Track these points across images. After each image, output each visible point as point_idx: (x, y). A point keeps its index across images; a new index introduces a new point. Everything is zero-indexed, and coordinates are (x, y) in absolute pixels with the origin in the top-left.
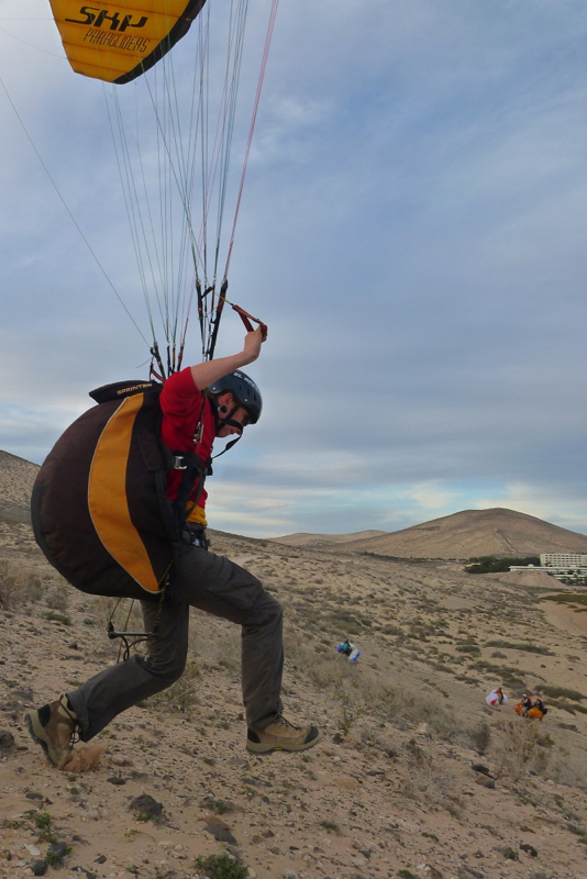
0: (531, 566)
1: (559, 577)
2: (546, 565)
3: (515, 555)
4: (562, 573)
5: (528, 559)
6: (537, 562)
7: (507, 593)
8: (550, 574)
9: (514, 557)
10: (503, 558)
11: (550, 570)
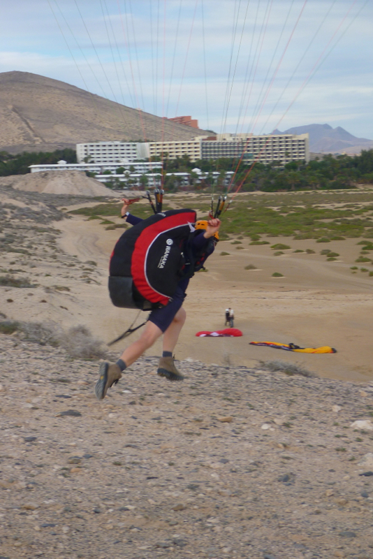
0: (62, 163)
1: (103, 178)
2: (86, 160)
3: (39, 146)
4: (108, 172)
5: (58, 152)
6: (71, 157)
7: (13, 207)
8: (89, 174)
9: (37, 150)
10: (20, 151)
11: (91, 168)
